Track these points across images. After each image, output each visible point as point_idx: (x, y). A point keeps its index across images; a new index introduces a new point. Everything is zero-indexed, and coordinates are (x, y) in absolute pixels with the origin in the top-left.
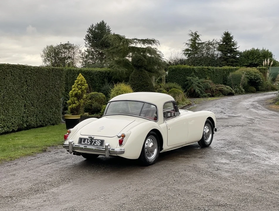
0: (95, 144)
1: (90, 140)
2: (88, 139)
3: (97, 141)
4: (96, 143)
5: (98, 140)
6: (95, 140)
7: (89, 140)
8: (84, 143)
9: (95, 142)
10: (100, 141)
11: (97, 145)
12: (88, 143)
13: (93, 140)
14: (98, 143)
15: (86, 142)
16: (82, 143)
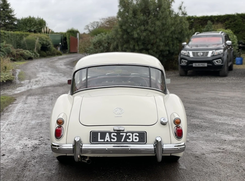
0: (128, 140)
1: (116, 134)
2: (110, 133)
3: (131, 134)
4: (130, 139)
5: (133, 133)
6: (127, 133)
7: (112, 134)
8: (103, 140)
9: (127, 137)
10: (137, 134)
11: (133, 141)
12: (112, 140)
13: (121, 134)
14: (134, 137)
15: (107, 138)
16: (99, 140)
